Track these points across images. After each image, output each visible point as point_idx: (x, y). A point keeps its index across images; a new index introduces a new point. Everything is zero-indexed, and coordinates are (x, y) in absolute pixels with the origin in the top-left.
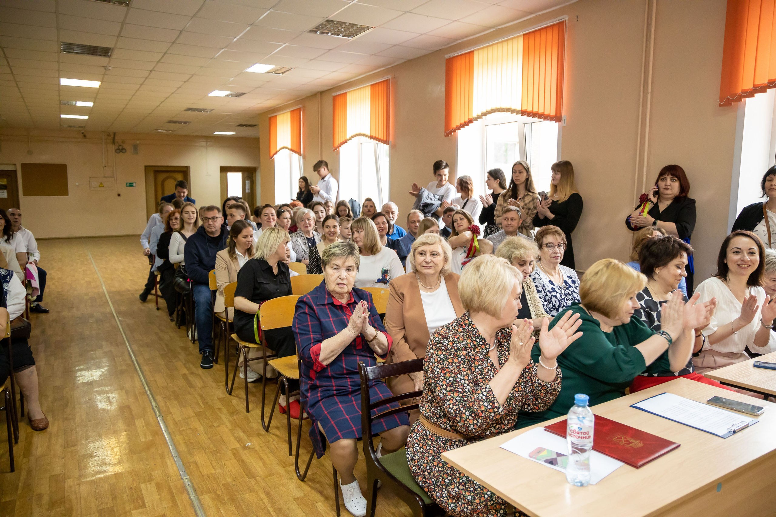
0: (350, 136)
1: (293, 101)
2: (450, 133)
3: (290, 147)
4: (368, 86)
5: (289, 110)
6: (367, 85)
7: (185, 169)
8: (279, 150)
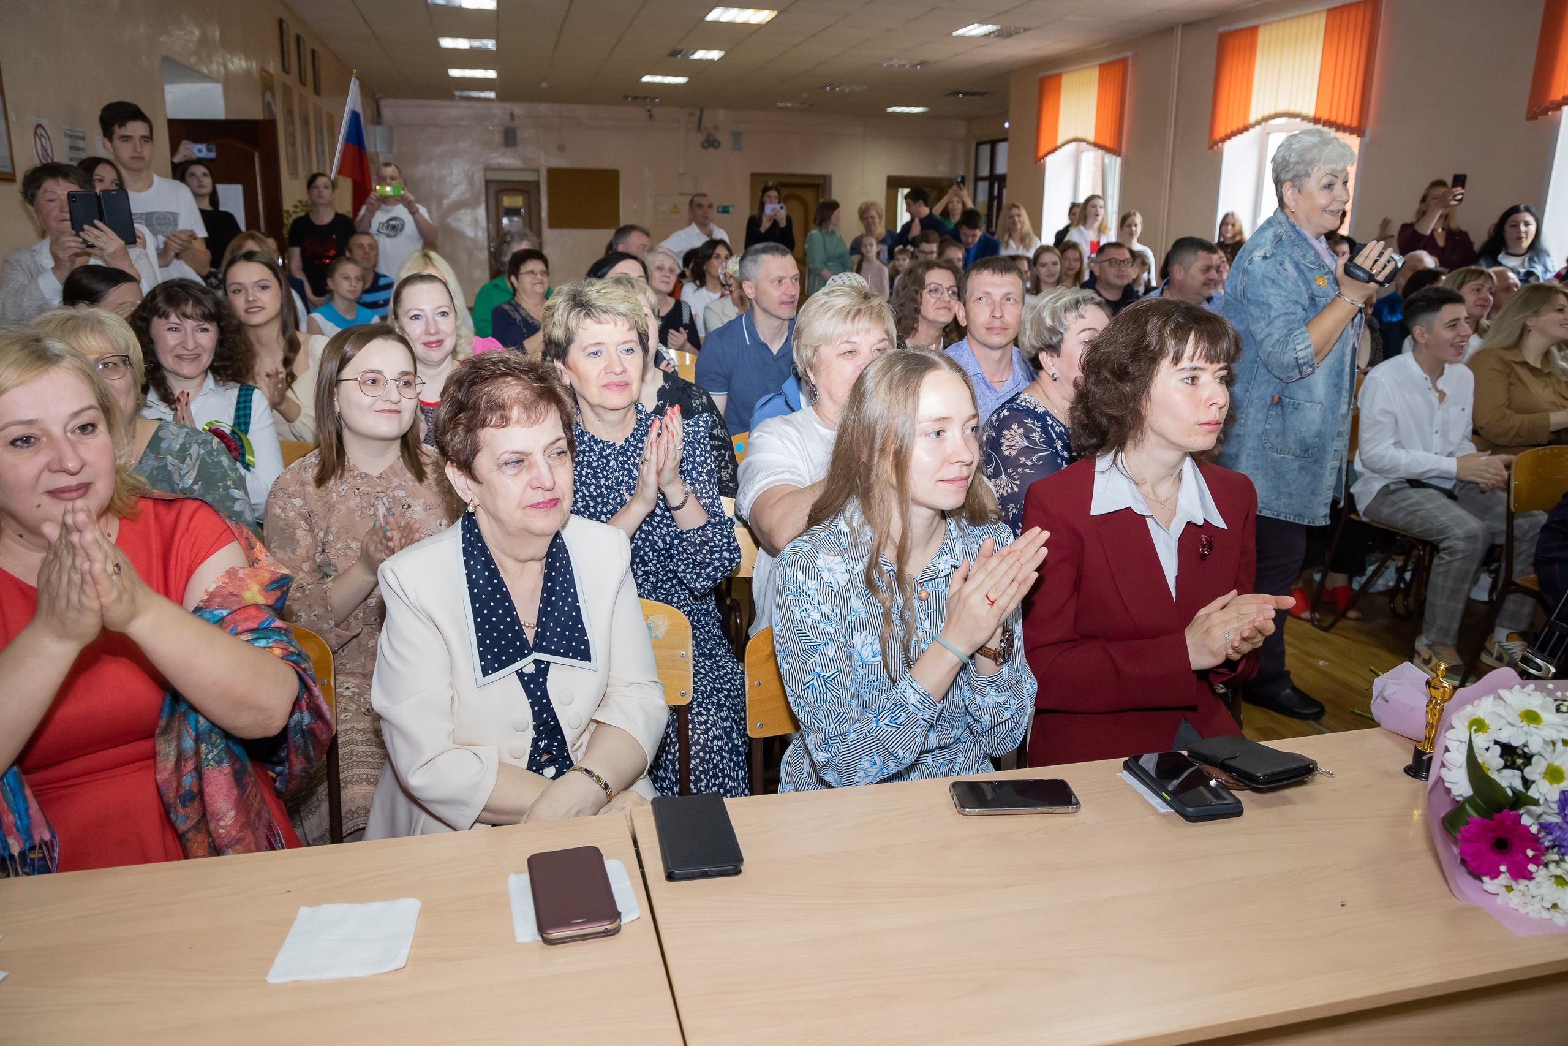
0: (1259, 117)
1: (1106, 44)
2: (1545, 112)
3: (1091, 138)
4: (1320, 12)
5: (1095, 63)
6: (1318, 9)
7: (821, 181)
8: (1063, 145)
